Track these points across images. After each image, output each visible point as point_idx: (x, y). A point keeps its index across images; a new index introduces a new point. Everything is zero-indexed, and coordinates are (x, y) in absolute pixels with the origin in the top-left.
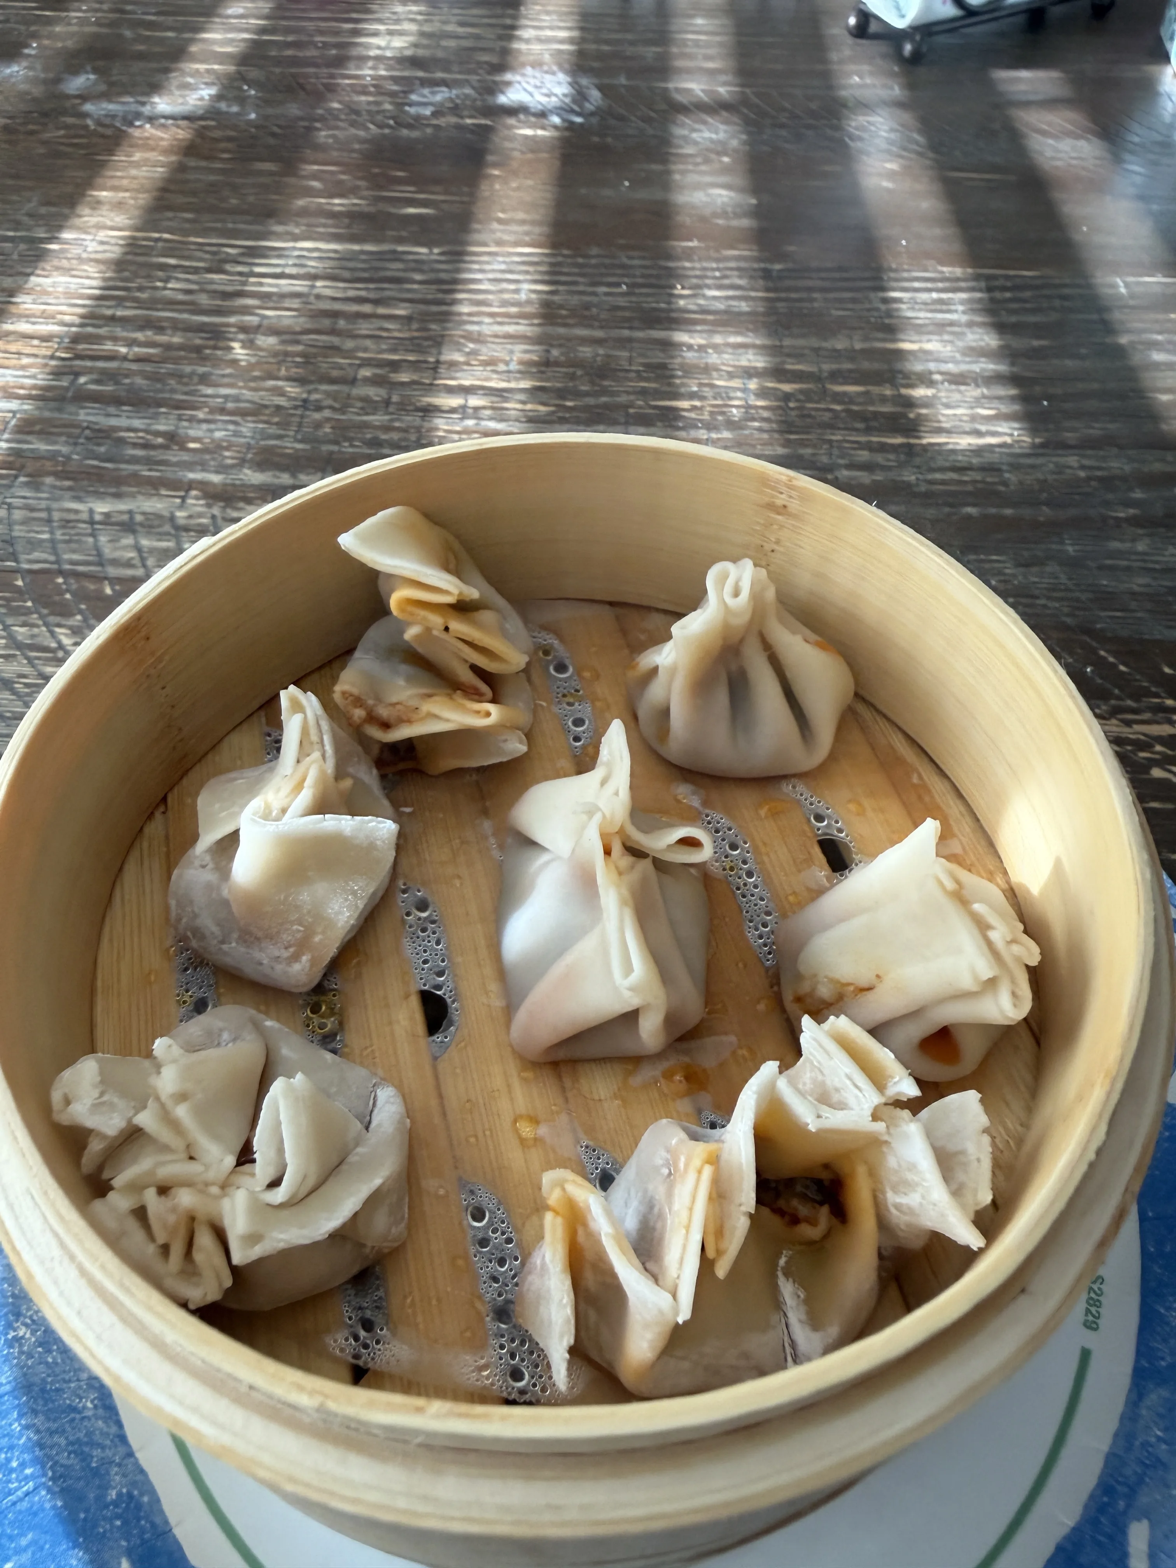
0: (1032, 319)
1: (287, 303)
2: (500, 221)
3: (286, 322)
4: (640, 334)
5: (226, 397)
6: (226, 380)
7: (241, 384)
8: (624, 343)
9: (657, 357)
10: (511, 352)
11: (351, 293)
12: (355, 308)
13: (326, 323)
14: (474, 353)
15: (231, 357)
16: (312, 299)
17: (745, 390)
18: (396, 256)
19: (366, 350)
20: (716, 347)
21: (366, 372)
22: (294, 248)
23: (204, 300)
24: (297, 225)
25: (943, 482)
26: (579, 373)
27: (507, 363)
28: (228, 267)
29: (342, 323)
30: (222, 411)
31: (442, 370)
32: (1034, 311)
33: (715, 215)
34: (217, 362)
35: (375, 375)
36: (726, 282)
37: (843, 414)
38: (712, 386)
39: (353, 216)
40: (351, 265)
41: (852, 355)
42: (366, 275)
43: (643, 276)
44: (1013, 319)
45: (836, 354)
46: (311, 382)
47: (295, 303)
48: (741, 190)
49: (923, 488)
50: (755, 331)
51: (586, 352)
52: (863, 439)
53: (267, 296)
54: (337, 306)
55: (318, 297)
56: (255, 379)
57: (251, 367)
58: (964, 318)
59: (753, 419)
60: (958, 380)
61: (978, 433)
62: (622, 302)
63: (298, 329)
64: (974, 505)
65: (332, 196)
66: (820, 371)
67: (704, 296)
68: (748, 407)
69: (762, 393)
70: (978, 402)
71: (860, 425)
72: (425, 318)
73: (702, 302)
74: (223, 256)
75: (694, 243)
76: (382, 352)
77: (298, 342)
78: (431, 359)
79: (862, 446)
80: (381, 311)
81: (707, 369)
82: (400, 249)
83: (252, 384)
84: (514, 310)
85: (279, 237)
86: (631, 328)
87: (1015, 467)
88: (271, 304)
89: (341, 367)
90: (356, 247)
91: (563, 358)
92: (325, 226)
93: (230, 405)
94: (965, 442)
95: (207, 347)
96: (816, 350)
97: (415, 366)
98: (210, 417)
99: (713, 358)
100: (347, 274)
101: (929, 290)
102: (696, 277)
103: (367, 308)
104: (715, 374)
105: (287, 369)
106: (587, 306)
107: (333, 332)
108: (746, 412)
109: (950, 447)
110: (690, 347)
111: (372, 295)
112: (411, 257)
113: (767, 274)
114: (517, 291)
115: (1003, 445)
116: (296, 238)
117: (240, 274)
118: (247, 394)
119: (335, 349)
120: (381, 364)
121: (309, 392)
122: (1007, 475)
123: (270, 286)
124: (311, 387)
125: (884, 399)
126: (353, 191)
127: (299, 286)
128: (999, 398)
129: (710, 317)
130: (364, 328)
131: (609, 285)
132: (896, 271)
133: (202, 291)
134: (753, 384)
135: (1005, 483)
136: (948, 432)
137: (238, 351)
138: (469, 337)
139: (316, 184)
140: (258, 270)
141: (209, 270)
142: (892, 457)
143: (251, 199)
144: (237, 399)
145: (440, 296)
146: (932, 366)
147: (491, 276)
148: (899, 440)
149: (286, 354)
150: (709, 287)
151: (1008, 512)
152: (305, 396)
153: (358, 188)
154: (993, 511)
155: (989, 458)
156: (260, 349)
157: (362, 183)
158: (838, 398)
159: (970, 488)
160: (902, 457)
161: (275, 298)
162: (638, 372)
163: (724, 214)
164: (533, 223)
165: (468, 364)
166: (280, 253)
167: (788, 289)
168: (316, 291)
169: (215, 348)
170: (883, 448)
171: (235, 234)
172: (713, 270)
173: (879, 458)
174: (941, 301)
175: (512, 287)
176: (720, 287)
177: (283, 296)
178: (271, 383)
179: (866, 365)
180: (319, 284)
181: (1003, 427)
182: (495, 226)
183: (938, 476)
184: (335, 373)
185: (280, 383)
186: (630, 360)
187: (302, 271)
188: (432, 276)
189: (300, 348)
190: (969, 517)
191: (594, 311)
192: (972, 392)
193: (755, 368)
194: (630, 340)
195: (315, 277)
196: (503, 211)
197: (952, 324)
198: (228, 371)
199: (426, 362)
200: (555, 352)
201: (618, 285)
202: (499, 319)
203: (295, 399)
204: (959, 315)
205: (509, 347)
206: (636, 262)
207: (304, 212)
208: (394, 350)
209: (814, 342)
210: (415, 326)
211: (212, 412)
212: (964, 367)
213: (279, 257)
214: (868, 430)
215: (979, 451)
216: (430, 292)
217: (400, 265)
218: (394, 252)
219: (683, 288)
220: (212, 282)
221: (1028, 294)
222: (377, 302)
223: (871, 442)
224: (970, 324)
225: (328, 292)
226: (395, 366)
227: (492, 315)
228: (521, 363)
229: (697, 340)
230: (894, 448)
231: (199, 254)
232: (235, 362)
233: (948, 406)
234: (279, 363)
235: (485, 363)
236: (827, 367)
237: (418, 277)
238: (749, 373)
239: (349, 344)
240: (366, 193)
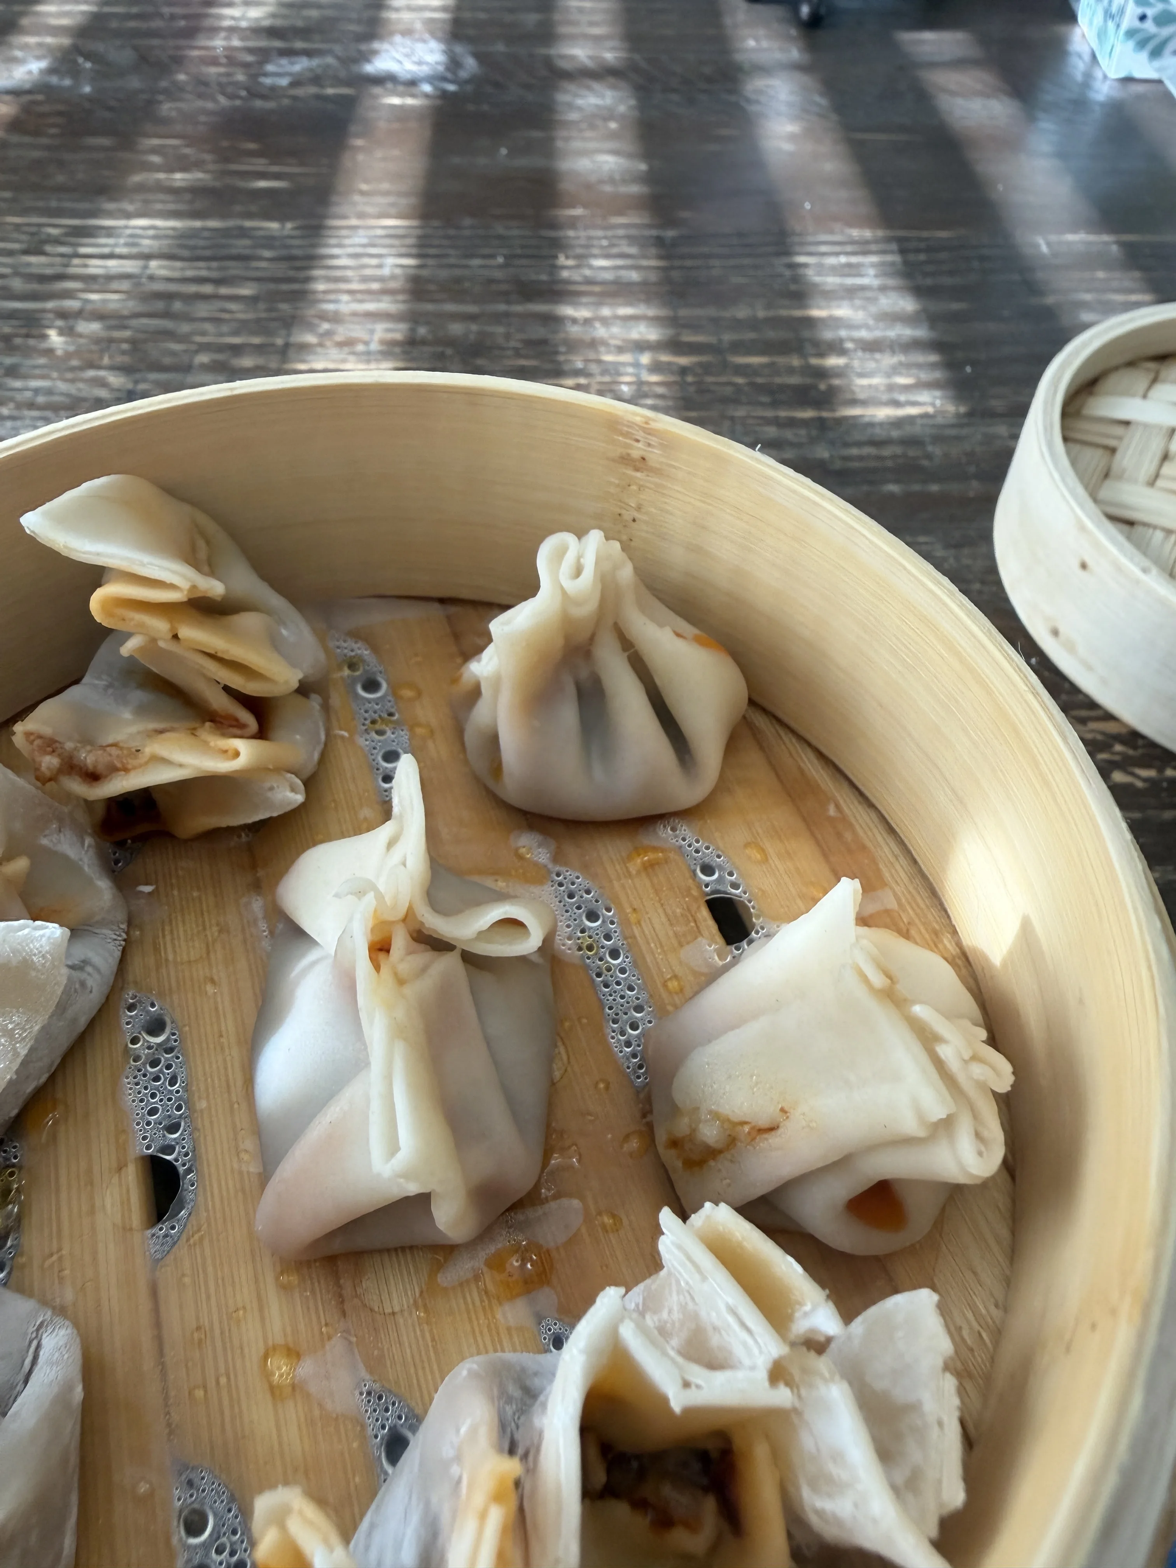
0: (948, 281)
1: (115, 285)
2: (362, 193)
3: (112, 306)
4: (518, 308)
5: (37, 391)
6: (37, 372)
7: (55, 375)
8: (498, 318)
9: (538, 332)
10: (372, 332)
11: (190, 273)
12: (193, 288)
13: (160, 305)
14: (329, 334)
15: (44, 345)
16: (144, 280)
17: (637, 365)
18: (243, 233)
19: (203, 334)
20: (605, 321)
21: (203, 358)
22: (126, 227)
23: (17, 284)
24: (132, 202)
25: (861, 458)
26: (449, 351)
27: (366, 343)
28: (48, 248)
29: (178, 306)
30: (31, 406)
31: (291, 353)
32: (951, 273)
33: (601, 182)
34: (28, 352)
35: (215, 362)
36: (615, 250)
37: (746, 388)
38: (599, 362)
39: (196, 191)
40: (192, 242)
41: (753, 324)
42: (208, 253)
43: (523, 247)
44: (929, 281)
45: (737, 324)
46: (139, 370)
47: (125, 285)
48: (630, 156)
49: (838, 465)
50: (648, 301)
51: (456, 329)
52: (769, 413)
53: (93, 278)
54: (173, 287)
55: (151, 278)
56: (73, 369)
57: (68, 355)
58: (876, 282)
59: (646, 396)
60: (872, 347)
61: (897, 404)
62: (498, 274)
63: (126, 313)
64: (897, 481)
65: (172, 170)
66: (720, 341)
67: (591, 267)
68: (640, 383)
69: (656, 368)
70: (895, 370)
71: (765, 399)
72: (273, 298)
73: (587, 272)
74: (43, 237)
75: (578, 211)
76: (222, 335)
77: (125, 327)
78: (279, 341)
79: (769, 422)
80: (224, 291)
81: (594, 344)
82: (248, 224)
83: (69, 375)
84: (375, 286)
85: (110, 215)
86: (508, 302)
87: (938, 439)
88: (96, 287)
89: (174, 354)
90: (198, 224)
91: (430, 337)
92: (162, 202)
93: (41, 399)
94: (883, 413)
95: (17, 335)
96: (715, 321)
97: (259, 349)
98: (16, 413)
99: (600, 331)
100: (186, 253)
101: (837, 254)
102: (582, 246)
103: (208, 289)
104: (602, 349)
105: (110, 357)
106: (458, 280)
107: (167, 315)
108: (638, 390)
109: (867, 419)
110: (574, 321)
111: (214, 275)
112: (261, 233)
113: (659, 242)
114: (380, 266)
115: (926, 416)
116: (129, 216)
117: (62, 255)
118: (62, 386)
119: (170, 335)
120: (220, 348)
121: (136, 382)
122: (930, 448)
123: (96, 267)
124: (138, 376)
125: (791, 370)
126: (198, 165)
127: (130, 266)
128: (919, 366)
129: (597, 289)
130: (202, 310)
131: (484, 257)
132: (800, 235)
133: (16, 274)
134: (645, 359)
135: (929, 457)
136: (864, 403)
137: (55, 339)
138: (324, 317)
139: (156, 159)
140: (83, 250)
141: (26, 252)
142: (803, 432)
143: (80, 176)
144: (49, 392)
145: (291, 273)
146: (843, 333)
147: (351, 250)
148: (808, 414)
149: (111, 341)
150: (595, 256)
151: (934, 488)
152: (130, 386)
153: (203, 162)
154: (917, 487)
155: (908, 430)
156: (80, 336)
157: (208, 157)
158: (740, 370)
159: (890, 463)
160: (814, 433)
161: (102, 280)
162: (516, 350)
163: (612, 181)
164: (399, 194)
165: (321, 345)
166: (109, 232)
167: (682, 257)
168: (149, 272)
169: (27, 336)
170: (792, 423)
171: (59, 213)
172: (600, 238)
173: (789, 434)
174: (849, 265)
175: (374, 261)
176: (607, 256)
177: (110, 278)
178: (91, 373)
179: (771, 334)
180: (153, 264)
181: (925, 397)
182: (357, 198)
183: (855, 451)
184: (167, 361)
185: (102, 373)
186: (507, 336)
187: (134, 250)
188: (284, 252)
189: (127, 334)
190: (892, 496)
191: (467, 285)
192: (888, 360)
193: (648, 342)
194: (507, 315)
195: (148, 257)
196: (366, 181)
197: (863, 288)
198: (42, 361)
199: (273, 345)
200: (422, 331)
201: (493, 256)
202: (359, 296)
203: (119, 390)
204: (869, 279)
205: (369, 326)
206: (515, 232)
207: (141, 188)
208: (236, 333)
209: (711, 311)
210: (262, 306)
211: (19, 406)
212: (878, 334)
213: (109, 236)
214: (775, 404)
215: (899, 423)
216: (281, 269)
217: (247, 242)
218: (241, 228)
219: (567, 257)
220: (29, 265)
221: (943, 255)
222: (218, 282)
223: (777, 418)
224: (883, 289)
225: (163, 272)
226: (236, 350)
227: (350, 292)
228: (382, 342)
229: (583, 313)
230: (805, 423)
231: (15, 235)
232: (50, 352)
233: (862, 375)
234: (102, 352)
235: (341, 345)
236: (727, 337)
237: (267, 254)
238: (640, 346)
239: (185, 328)
240: (211, 167)
